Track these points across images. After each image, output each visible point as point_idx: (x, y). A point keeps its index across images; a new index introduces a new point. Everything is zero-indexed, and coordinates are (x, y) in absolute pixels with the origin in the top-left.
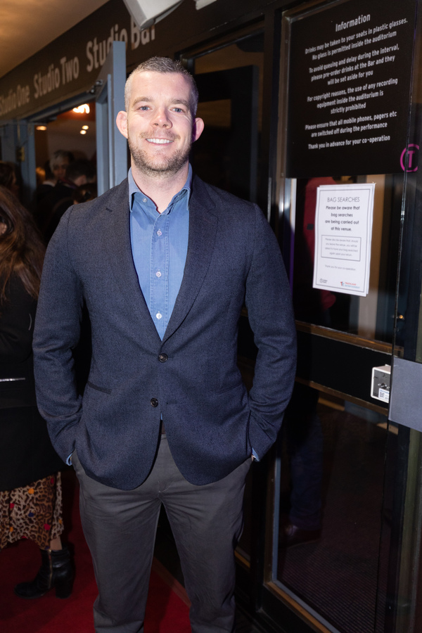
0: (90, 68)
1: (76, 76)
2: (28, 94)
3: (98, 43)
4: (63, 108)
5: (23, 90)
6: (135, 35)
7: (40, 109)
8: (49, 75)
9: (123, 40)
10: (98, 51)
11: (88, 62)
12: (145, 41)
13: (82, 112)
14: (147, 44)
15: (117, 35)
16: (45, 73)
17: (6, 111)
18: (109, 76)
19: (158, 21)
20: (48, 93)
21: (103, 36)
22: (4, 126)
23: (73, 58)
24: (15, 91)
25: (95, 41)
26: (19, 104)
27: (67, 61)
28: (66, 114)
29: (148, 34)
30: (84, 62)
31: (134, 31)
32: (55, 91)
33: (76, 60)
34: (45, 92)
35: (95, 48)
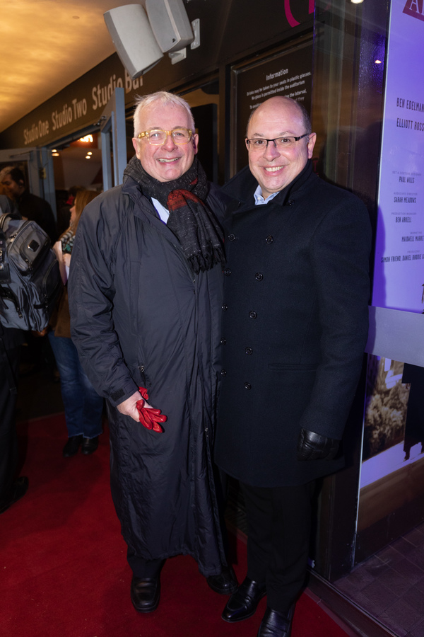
0: (95, 107)
1: (85, 113)
2: (47, 127)
3: (101, 88)
4: (75, 138)
5: (44, 124)
6: (129, 82)
7: (57, 138)
8: (64, 112)
9: (120, 86)
10: (101, 94)
11: (94, 102)
12: (136, 87)
13: (87, 141)
14: (137, 89)
15: (115, 82)
16: (60, 111)
17: (30, 141)
18: (113, 113)
19: (144, 73)
20: (63, 127)
21: (105, 84)
22: (30, 152)
23: (82, 100)
24: (37, 125)
25: (99, 87)
26: (41, 135)
27: (78, 101)
28: (74, 143)
29: (138, 82)
30: (91, 102)
31: (127, 79)
32: (69, 124)
33: (84, 101)
34: (61, 125)
35: (99, 92)
